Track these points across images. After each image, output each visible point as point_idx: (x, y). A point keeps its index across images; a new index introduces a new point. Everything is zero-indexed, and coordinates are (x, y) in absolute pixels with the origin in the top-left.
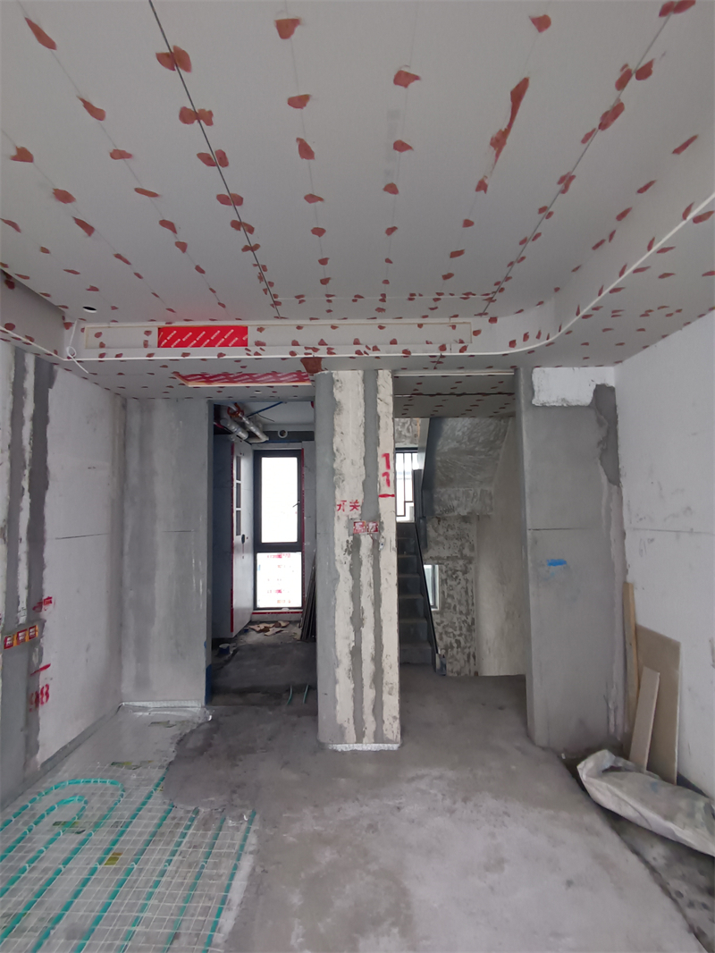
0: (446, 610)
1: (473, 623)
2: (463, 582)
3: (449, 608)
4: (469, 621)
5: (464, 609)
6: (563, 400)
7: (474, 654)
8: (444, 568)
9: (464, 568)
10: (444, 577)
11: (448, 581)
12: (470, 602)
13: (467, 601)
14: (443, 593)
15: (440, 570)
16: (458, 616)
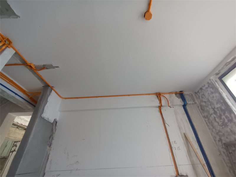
6: (48, 119)
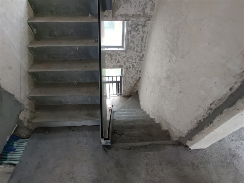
0: (129, 50)
1: (143, 57)
2: (141, 33)
3: (131, 49)
4: (141, 56)
5: (139, 49)
7: (140, 70)
8: (130, 22)
9: (143, 23)
10: (130, 29)
11: (132, 32)
12: (143, 46)
13: (142, 45)
14: (128, 40)
15: (128, 24)
16: (135, 53)
